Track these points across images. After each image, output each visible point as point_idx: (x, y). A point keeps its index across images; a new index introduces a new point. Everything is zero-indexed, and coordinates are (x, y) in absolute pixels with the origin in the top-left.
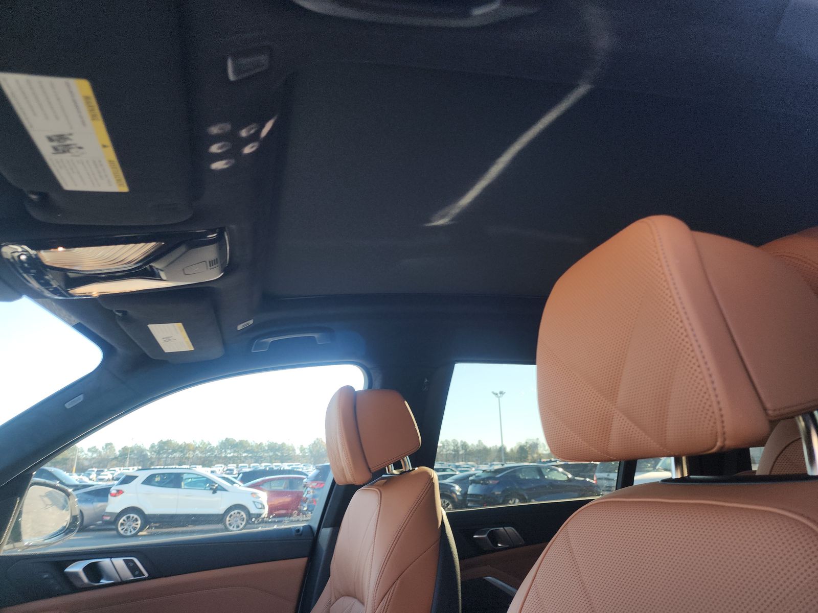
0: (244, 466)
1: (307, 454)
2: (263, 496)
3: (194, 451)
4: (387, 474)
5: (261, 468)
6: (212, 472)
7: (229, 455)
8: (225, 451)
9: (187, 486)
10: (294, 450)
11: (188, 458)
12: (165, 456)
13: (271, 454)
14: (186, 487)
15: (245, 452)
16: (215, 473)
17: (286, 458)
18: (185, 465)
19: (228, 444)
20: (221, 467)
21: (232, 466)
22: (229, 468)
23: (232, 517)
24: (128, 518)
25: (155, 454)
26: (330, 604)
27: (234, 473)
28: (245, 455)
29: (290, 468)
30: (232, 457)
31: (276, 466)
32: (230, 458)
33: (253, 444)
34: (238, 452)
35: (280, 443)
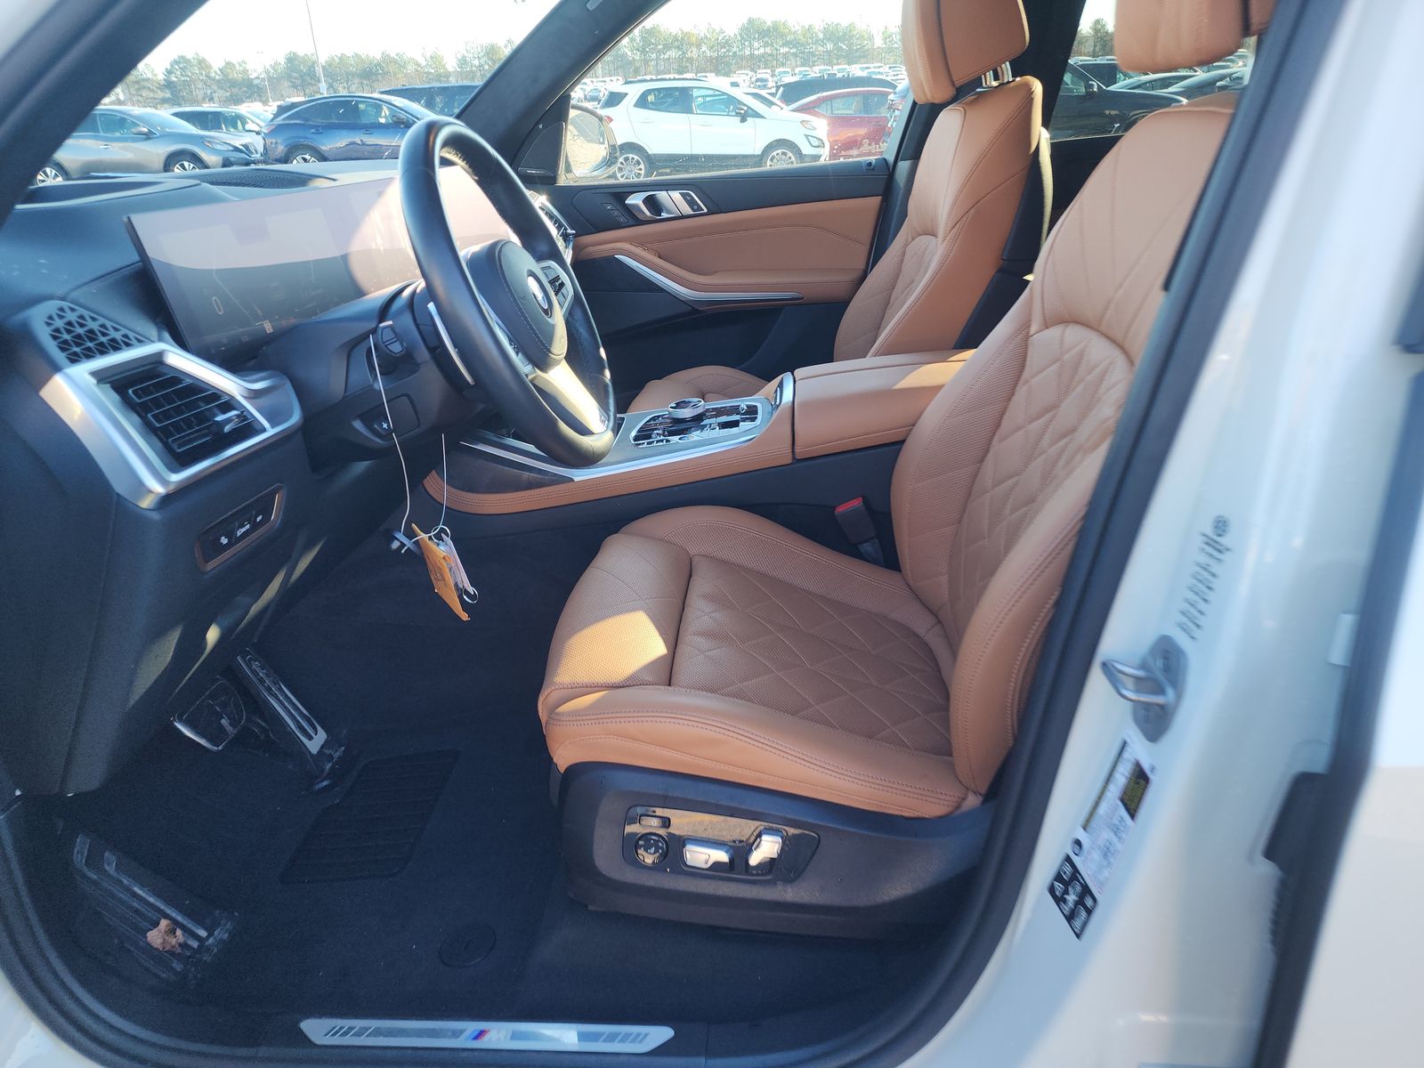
0: (784, 72)
1: (896, 45)
2: (821, 126)
3: (699, 46)
4: (983, 88)
5: (815, 75)
6: (735, 84)
7: (756, 52)
8: (751, 46)
9: (701, 110)
10: (871, 38)
11: (690, 60)
12: (654, 56)
13: (830, 46)
14: (698, 112)
15: (784, 45)
16: (740, 85)
17: (858, 54)
18: (688, 72)
19: (754, 31)
20: (747, 75)
21: (764, 73)
22: (759, 76)
23: (775, 161)
24: (626, 159)
25: (638, 53)
26: (906, 245)
27: (769, 86)
28: (784, 50)
29: (864, 74)
30: (763, 56)
31: (839, 71)
32: (761, 58)
33: (797, 28)
34: (772, 45)
35: (845, 24)
